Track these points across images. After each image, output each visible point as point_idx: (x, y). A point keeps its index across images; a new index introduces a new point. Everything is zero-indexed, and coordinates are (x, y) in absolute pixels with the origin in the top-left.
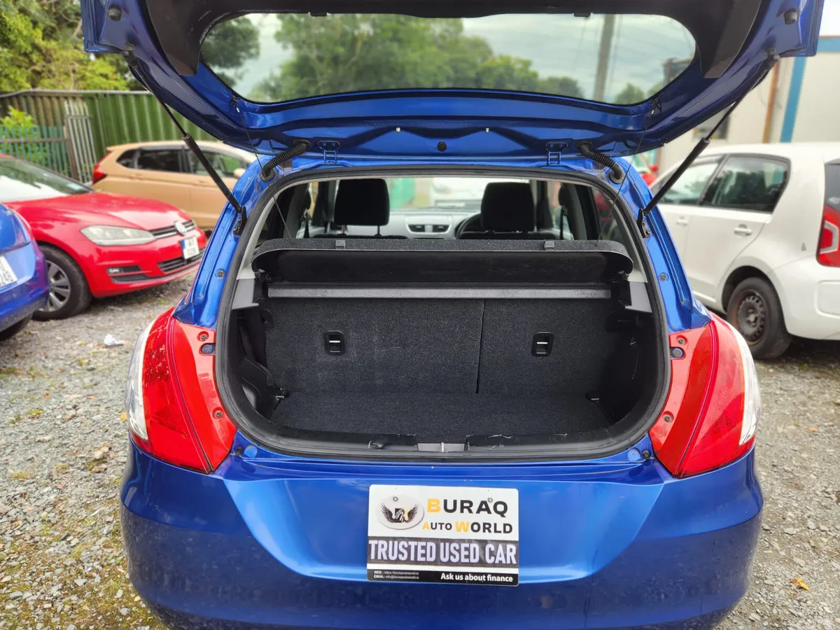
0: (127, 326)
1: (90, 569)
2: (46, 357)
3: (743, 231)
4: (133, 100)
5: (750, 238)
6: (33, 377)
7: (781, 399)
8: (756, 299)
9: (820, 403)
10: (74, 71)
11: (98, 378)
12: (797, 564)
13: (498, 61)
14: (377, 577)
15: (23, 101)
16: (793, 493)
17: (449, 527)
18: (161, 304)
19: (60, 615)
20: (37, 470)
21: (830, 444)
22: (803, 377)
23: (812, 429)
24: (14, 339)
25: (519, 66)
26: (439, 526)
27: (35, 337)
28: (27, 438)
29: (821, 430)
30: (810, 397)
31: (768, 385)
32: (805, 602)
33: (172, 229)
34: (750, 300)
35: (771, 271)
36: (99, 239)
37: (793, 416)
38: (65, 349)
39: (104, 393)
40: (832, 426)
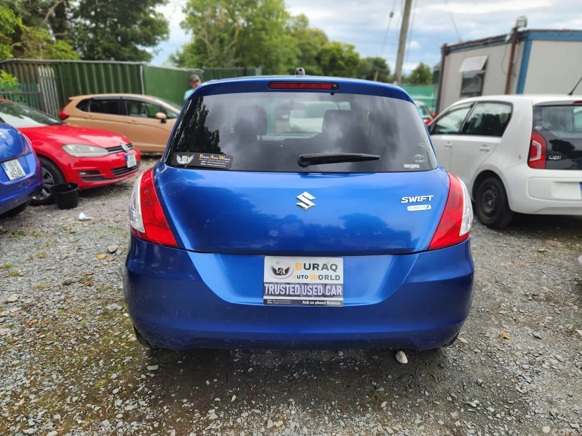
0: (92, 209)
1: (92, 331)
2: (42, 226)
3: (485, 149)
4: (85, 67)
5: (489, 153)
6: (36, 237)
7: (505, 249)
8: (493, 190)
9: (529, 251)
10: (43, 48)
11: (78, 237)
12: (504, 328)
13: (332, 46)
14: (269, 303)
15: (9, 67)
16: (506, 294)
17: (306, 277)
18: (112, 196)
19: (77, 352)
20: (50, 284)
21: (532, 272)
22: (521, 238)
23: (521, 264)
24: (19, 216)
25: (346, 49)
26: (301, 277)
27: (32, 215)
28: (39, 268)
29: (527, 265)
30: (523, 248)
31: (498, 242)
32: (507, 344)
33: (120, 148)
34: (489, 192)
35: (501, 172)
36: (73, 153)
37: (511, 257)
38: (53, 221)
39: (83, 245)
40: (535, 262)
